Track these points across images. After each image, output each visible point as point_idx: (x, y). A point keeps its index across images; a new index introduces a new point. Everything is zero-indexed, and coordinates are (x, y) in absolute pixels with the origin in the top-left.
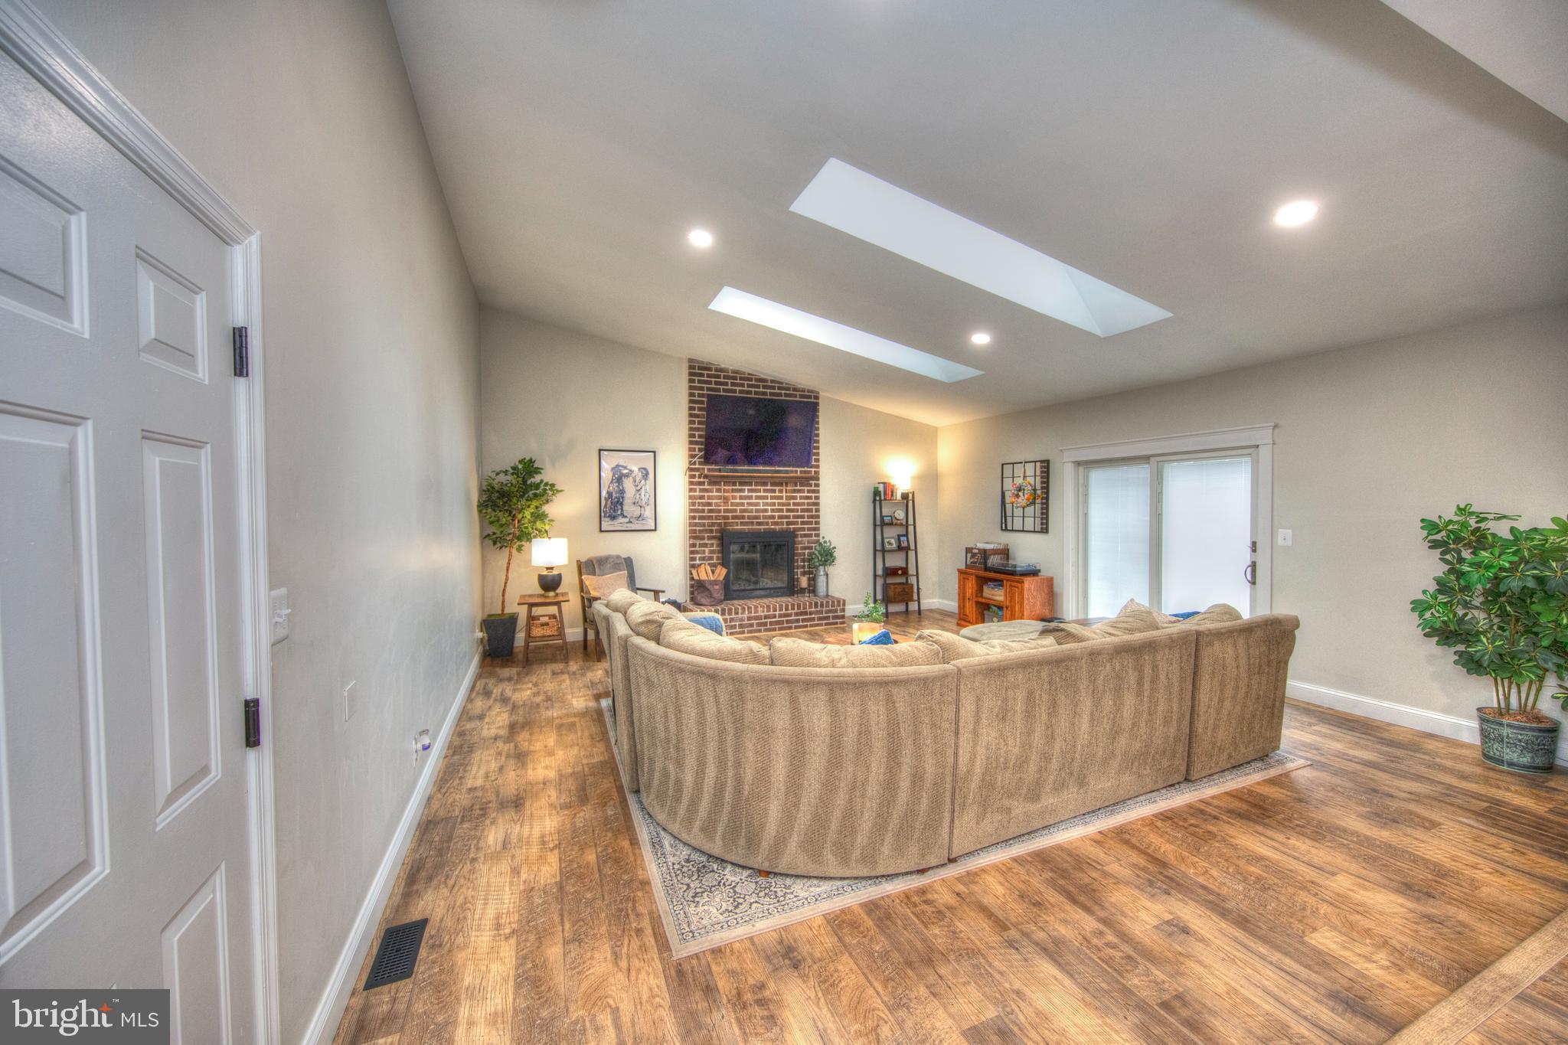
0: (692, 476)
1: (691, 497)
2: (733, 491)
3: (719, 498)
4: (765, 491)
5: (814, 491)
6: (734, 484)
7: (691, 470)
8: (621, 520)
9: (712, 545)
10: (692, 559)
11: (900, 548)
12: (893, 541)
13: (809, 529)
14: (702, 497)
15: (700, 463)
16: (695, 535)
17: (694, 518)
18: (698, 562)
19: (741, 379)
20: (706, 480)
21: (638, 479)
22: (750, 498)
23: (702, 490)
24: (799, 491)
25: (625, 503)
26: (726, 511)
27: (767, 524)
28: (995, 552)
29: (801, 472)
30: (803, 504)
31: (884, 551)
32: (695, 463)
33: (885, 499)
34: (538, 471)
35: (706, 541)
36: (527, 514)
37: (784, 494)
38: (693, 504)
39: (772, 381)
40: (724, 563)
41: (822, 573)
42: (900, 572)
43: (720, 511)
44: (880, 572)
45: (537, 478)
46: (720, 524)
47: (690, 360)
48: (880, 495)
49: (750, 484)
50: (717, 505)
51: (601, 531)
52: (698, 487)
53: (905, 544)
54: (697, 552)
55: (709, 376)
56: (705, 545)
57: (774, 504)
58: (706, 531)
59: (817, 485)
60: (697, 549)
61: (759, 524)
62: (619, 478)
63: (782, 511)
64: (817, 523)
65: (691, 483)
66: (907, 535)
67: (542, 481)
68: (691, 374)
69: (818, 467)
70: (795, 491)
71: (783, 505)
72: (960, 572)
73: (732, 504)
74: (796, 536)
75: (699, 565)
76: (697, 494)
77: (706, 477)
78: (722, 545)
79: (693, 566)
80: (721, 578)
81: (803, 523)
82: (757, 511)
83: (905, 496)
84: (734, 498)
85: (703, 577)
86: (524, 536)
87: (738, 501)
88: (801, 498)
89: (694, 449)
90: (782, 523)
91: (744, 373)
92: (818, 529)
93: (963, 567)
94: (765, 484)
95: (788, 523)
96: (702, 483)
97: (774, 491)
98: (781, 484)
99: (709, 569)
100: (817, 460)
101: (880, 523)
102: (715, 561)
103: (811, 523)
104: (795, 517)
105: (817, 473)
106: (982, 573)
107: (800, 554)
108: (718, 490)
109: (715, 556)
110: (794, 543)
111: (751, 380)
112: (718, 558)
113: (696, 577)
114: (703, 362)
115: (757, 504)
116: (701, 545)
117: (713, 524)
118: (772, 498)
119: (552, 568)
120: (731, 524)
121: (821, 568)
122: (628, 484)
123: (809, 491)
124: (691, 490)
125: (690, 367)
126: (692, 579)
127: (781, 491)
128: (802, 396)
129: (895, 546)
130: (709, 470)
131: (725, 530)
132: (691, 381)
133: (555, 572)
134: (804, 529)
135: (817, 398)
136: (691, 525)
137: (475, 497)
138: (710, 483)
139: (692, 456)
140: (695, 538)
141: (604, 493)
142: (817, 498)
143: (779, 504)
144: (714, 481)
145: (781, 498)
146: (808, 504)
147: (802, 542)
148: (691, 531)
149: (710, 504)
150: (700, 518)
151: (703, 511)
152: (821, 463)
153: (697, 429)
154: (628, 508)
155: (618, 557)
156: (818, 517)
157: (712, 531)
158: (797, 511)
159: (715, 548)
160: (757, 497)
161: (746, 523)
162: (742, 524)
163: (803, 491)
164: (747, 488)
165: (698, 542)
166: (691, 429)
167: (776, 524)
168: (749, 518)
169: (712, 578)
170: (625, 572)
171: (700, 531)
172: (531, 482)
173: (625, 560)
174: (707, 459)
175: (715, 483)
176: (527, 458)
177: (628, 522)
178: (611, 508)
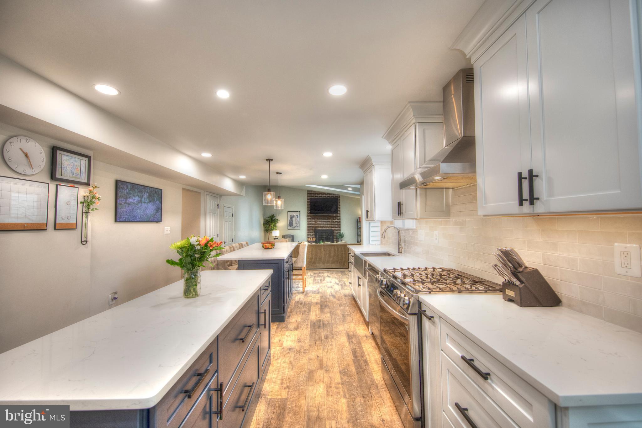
0: (308, 217)
1: (308, 222)
2: (318, 220)
3: (314, 222)
4: (326, 220)
5: (339, 220)
6: (318, 218)
7: (308, 215)
8: (292, 227)
10: (308, 236)
13: (338, 229)
14: (310, 222)
16: (308, 230)
17: (308, 226)
21: (296, 218)
22: (322, 221)
23: (310, 220)
26: (316, 225)
27: (326, 228)
29: (335, 215)
31: (360, 235)
33: (360, 221)
34: (274, 217)
36: (272, 225)
37: (331, 221)
38: (308, 223)
39: (327, 193)
40: (316, 237)
41: (340, 240)
43: (314, 225)
44: (359, 241)
45: (275, 218)
46: (314, 228)
47: (308, 190)
48: (358, 220)
49: (322, 218)
50: (314, 223)
51: (288, 229)
54: (309, 234)
55: (312, 193)
56: (311, 233)
57: (328, 223)
59: (340, 218)
61: (324, 228)
62: (292, 217)
64: (340, 228)
65: (308, 218)
68: (308, 193)
69: (340, 213)
70: (333, 220)
73: (318, 223)
74: (334, 231)
78: (315, 233)
79: (308, 238)
80: (314, 240)
81: (336, 228)
82: (324, 225)
85: (310, 240)
86: (272, 230)
88: (335, 221)
89: (308, 210)
90: (330, 228)
95: (332, 228)
96: (310, 218)
97: (328, 220)
98: (330, 218)
99: (311, 238)
100: (340, 212)
101: (359, 228)
102: (313, 236)
103: (338, 228)
104: (334, 226)
105: (340, 215)
107: (335, 235)
108: (314, 220)
110: (333, 233)
111: (321, 193)
113: (308, 240)
114: (310, 190)
115: (324, 223)
118: (328, 221)
119: (276, 236)
121: (340, 238)
122: (294, 219)
123: (337, 220)
124: (308, 220)
125: (308, 192)
127: (330, 220)
128: (335, 196)
130: (312, 215)
131: (316, 229)
132: (308, 195)
134: (336, 229)
135: (340, 196)
136: (308, 228)
137: (262, 222)
138: (312, 218)
139: (308, 212)
141: (289, 221)
142: (340, 221)
145: (330, 221)
146: (337, 223)
147: (336, 232)
148: (308, 229)
149: (312, 223)
150: (310, 226)
151: (310, 225)
152: (341, 213)
153: (309, 206)
154: (294, 224)
155: (290, 235)
156: (340, 226)
157: (312, 229)
158: (334, 225)
159: (313, 233)
160: (324, 221)
161: (321, 228)
162: (320, 228)
163: (336, 220)
164: (321, 219)
165: (309, 232)
166: (308, 206)
167: (329, 228)
168: (322, 226)
169: (312, 240)
170: (291, 238)
171: (310, 229)
172: (273, 219)
173: (292, 235)
174: (311, 213)
175: (314, 218)
176: (272, 214)
177: (294, 227)
178: (290, 224)
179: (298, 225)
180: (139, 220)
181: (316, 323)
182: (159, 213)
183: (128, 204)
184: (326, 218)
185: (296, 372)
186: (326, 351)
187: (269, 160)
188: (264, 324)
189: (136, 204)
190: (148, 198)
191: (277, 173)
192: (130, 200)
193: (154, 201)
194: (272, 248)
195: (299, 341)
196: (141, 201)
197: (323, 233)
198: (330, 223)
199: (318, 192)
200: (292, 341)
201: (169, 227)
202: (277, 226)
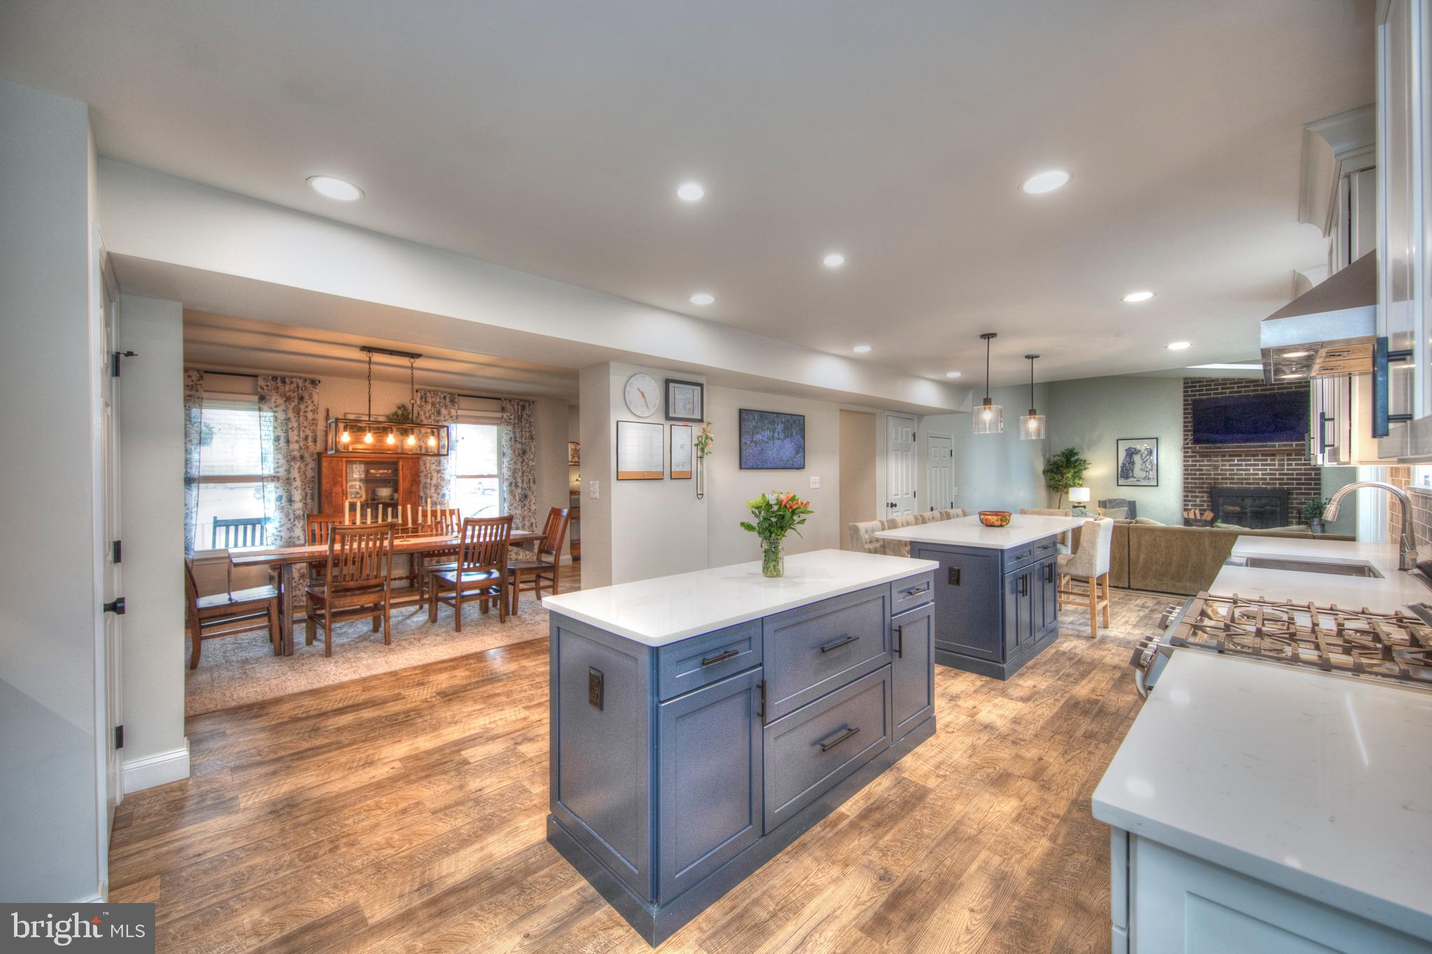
0: (1186, 452)
1: (1185, 466)
2: (1222, 461)
3: (1210, 465)
4: (1256, 460)
6: (1224, 456)
7: (1186, 448)
8: (1132, 479)
9: (1203, 497)
10: (1185, 505)
14: (1194, 465)
16: (1188, 490)
17: (1187, 479)
18: (1190, 507)
19: (1230, 384)
20: (1199, 454)
21: (1144, 455)
22: (1240, 465)
23: (1193, 461)
24: (1293, 460)
25: (1135, 469)
26: (1216, 474)
27: (1257, 484)
29: (1296, 445)
30: (1300, 469)
32: (1188, 444)
34: (1076, 454)
35: (1197, 494)
36: (1069, 475)
37: (1277, 462)
38: (1186, 470)
39: (1264, 380)
40: (1213, 509)
41: (1316, 523)
43: (1210, 474)
45: (1076, 457)
46: (1210, 483)
47: (1185, 379)
49: (1240, 456)
50: (1208, 470)
52: (1190, 459)
54: (1190, 501)
55: (1201, 387)
56: (1197, 497)
57: (1265, 470)
58: (1197, 487)
60: (1190, 498)
61: (1249, 484)
62: (1131, 453)
63: (1274, 474)
64: (1319, 484)
65: (1185, 457)
67: (1079, 459)
68: (1185, 387)
70: (1289, 460)
73: (1222, 470)
74: (1292, 494)
75: (1191, 509)
76: (1190, 463)
77: (1197, 452)
78: (1211, 497)
79: (1186, 510)
80: (1208, 519)
81: (1300, 484)
82: (1247, 474)
84: (1224, 465)
85: (1192, 516)
86: (1067, 486)
87: (1227, 467)
89: (1188, 435)
90: (1275, 484)
92: (1319, 489)
95: (1282, 484)
96: (1195, 457)
97: (1266, 460)
98: (1273, 455)
99: (1198, 511)
102: (1205, 507)
103: (1309, 484)
104: (1289, 479)
107: (1295, 508)
108: (1209, 461)
109: (1205, 504)
110: (1289, 499)
111: (1242, 383)
112: (1208, 506)
113: (1187, 516)
114: (1195, 378)
115: (1247, 470)
117: (1204, 483)
118: (1263, 465)
120: (1220, 483)
121: (1316, 520)
122: (1137, 458)
123: (1306, 460)
124: (1185, 461)
125: (1185, 383)
126: (1183, 516)
127: (1271, 460)
131: (1215, 488)
132: (1186, 392)
134: (1300, 489)
136: (1185, 483)
137: (1040, 467)
138: (1201, 456)
139: (1185, 440)
140: (1187, 492)
141: (1120, 464)
143: (1271, 470)
144: (1203, 455)
145: (1274, 465)
147: (1297, 499)
148: (1185, 487)
149: (1202, 470)
150: (1192, 479)
151: (1195, 474)
153: (1189, 422)
154: (1138, 471)
155: (1124, 500)
156: (1319, 479)
157: (1203, 488)
158: (1292, 474)
159: (1205, 499)
160: (1247, 465)
161: (1236, 483)
162: (1231, 483)
163: (1298, 460)
164: (1236, 459)
165: (1190, 494)
166: (1185, 422)
167: (1268, 484)
168: (1238, 479)
169: (1198, 518)
170: (1128, 508)
171: (1193, 488)
172: (1073, 459)
173: (1129, 502)
174: (1196, 441)
175: (1207, 456)
176: (1070, 448)
177: (1138, 481)
178: (1125, 473)
179: (1152, 474)
180: (771, 466)
181: (1082, 704)
182: (800, 455)
183: (756, 443)
184: (1257, 455)
185: (975, 763)
186: (1068, 757)
187: (988, 336)
188: (898, 649)
189: (767, 443)
190: (784, 431)
191: (1028, 357)
192: (758, 437)
193: (792, 435)
194: (1001, 526)
195: (1015, 722)
196: (773, 436)
197: (1243, 500)
198: (1276, 470)
199: (1227, 379)
200: (1001, 716)
201: (817, 478)
202: (1083, 476)
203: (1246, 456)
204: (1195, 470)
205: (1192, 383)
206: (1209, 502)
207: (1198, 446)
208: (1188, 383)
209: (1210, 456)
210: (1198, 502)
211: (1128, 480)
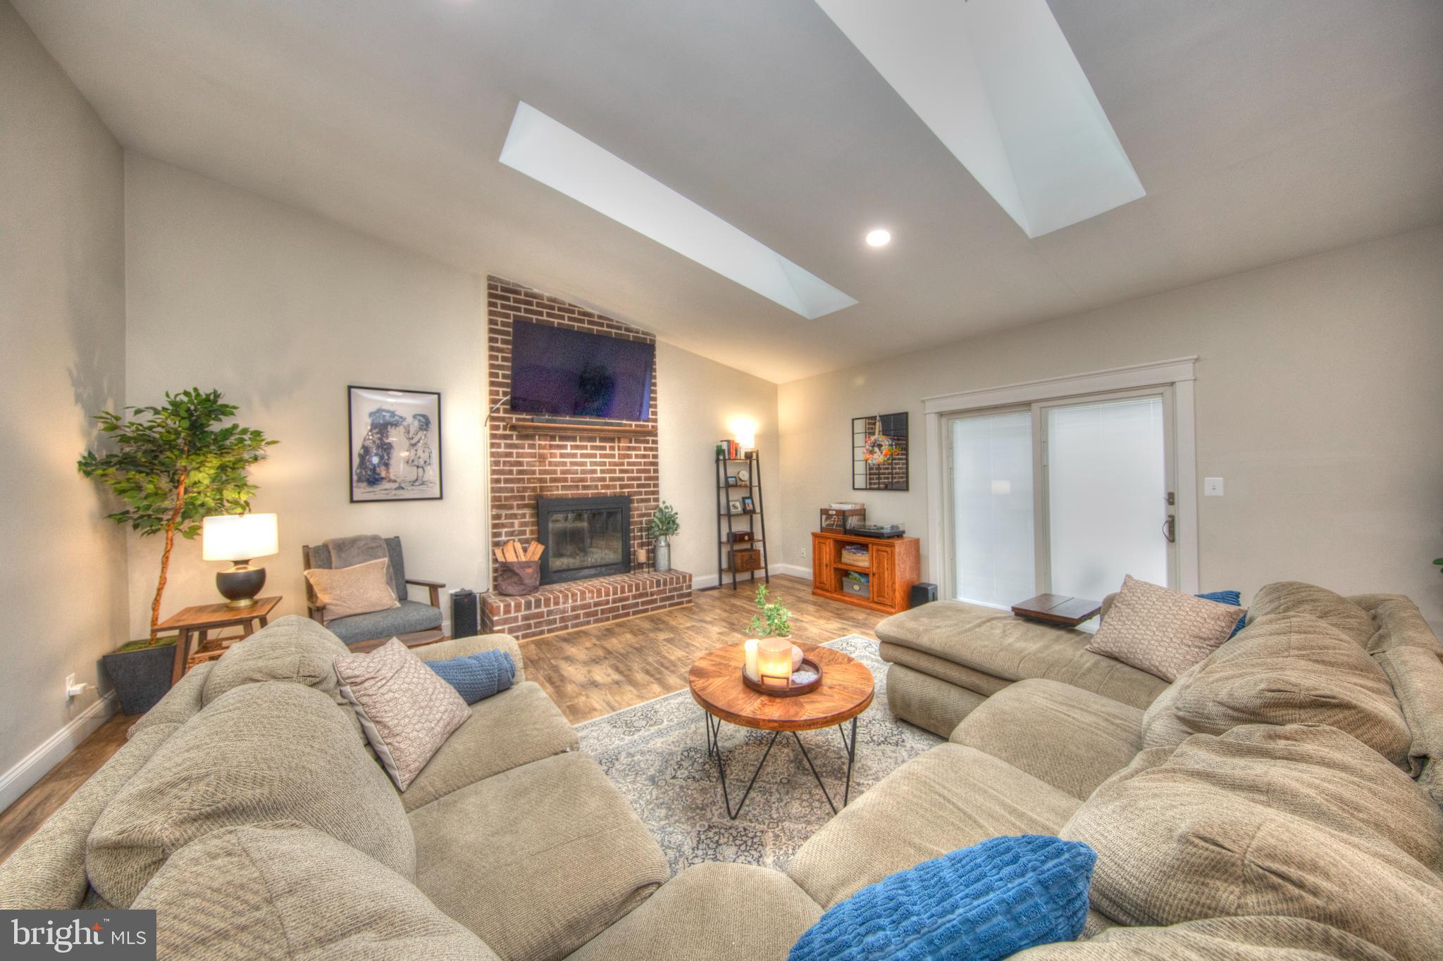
0: (494, 428)
1: (492, 455)
2: (551, 447)
3: (533, 456)
4: (593, 448)
5: (651, 449)
6: (553, 438)
7: (493, 419)
8: (386, 485)
9: (524, 516)
10: (495, 535)
11: (745, 512)
12: (738, 504)
13: (646, 493)
14: (509, 455)
15: (506, 411)
16: (499, 503)
17: (498, 481)
18: (503, 538)
19: (560, 309)
20: (515, 433)
21: (412, 430)
22: (574, 456)
23: (508, 446)
24: (634, 449)
25: (392, 462)
26: (542, 472)
27: (596, 487)
28: (854, 513)
29: (636, 426)
30: (640, 464)
31: (729, 515)
32: (498, 410)
33: (729, 459)
34: (226, 410)
35: (515, 511)
37: (616, 452)
38: (497, 463)
39: (600, 317)
40: (541, 538)
41: (663, 544)
42: (746, 538)
43: (533, 472)
44: (724, 539)
45: (227, 423)
46: (534, 489)
47: (490, 278)
48: (723, 454)
49: (574, 439)
50: (529, 464)
51: (352, 501)
52: (502, 442)
53: (751, 507)
54: (503, 526)
55: (516, 301)
56: (514, 516)
57: (604, 464)
58: (515, 498)
59: (655, 442)
60: (503, 521)
61: (585, 487)
62: (382, 426)
63: (614, 471)
64: (656, 486)
65: (493, 436)
66: (751, 497)
67: (235, 426)
68: (491, 296)
69: (655, 421)
70: (629, 448)
71: (616, 464)
72: (815, 535)
73: (551, 464)
74: (631, 501)
75: (506, 543)
76: (502, 450)
77: (513, 428)
78: (537, 515)
79: (496, 544)
80: (537, 558)
81: (639, 486)
82: (583, 472)
83: (749, 456)
84: (552, 455)
85: (511, 557)
86: (190, 511)
87: (558, 459)
88: (637, 456)
89: (497, 393)
90: (615, 487)
91: (563, 303)
92: (656, 493)
93: (817, 530)
94: (592, 439)
95: (622, 487)
96: (510, 437)
97: (604, 448)
98: (612, 440)
99: (518, 546)
100: (655, 413)
101: (725, 486)
102: (528, 536)
103: (649, 486)
104: (629, 479)
105: (655, 428)
106: (841, 537)
107: (636, 523)
109: (528, 529)
110: (629, 509)
111: (573, 312)
112: (532, 532)
113: (501, 559)
114: (507, 283)
115: (583, 464)
116: (507, 517)
117: (525, 489)
118: (601, 456)
119: (246, 562)
120: (549, 489)
121: (662, 538)
122: (395, 437)
123: (645, 449)
124: (492, 445)
125: (490, 287)
126: (495, 560)
127: (612, 448)
128: (635, 338)
129: (740, 509)
130: (518, 420)
131: (541, 497)
132: (491, 304)
133: (251, 568)
134: (640, 493)
135: (653, 341)
136: (493, 490)
138: (520, 437)
139: (494, 402)
140: (499, 507)
141: (357, 449)
142: (655, 457)
143: (610, 464)
144: (525, 434)
145: (613, 456)
146: (645, 464)
147: (638, 509)
148: (494, 499)
149: (520, 464)
150: (506, 481)
151: (511, 472)
154: (399, 468)
155: (375, 538)
156: (657, 478)
157: (523, 498)
158: (632, 471)
159: (527, 519)
160: (583, 456)
161: (569, 488)
162: (564, 488)
163: (639, 449)
164: (569, 444)
165: (504, 512)
166: (493, 367)
167: (607, 487)
168: (573, 480)
169: (523, 559)
170: (386, 559)
171: (507, 498)
172: (215, 427)
173: (388, 541)
174: (515, 406)
175: (526, 437)
176: (205, 390)
177: (401, 488)
178: (368, 469)
179: (432, 473)
184: (594, 440)
198: (613, 464)
202: (251, 480)
203: (582, 439)
204: (511, 464)
205: (504, 289)
206: (533, 524)
207: (514, 416)
208: (495, 288)
209: (532, 437)
210: (516, 528)
211: (377, 488)
